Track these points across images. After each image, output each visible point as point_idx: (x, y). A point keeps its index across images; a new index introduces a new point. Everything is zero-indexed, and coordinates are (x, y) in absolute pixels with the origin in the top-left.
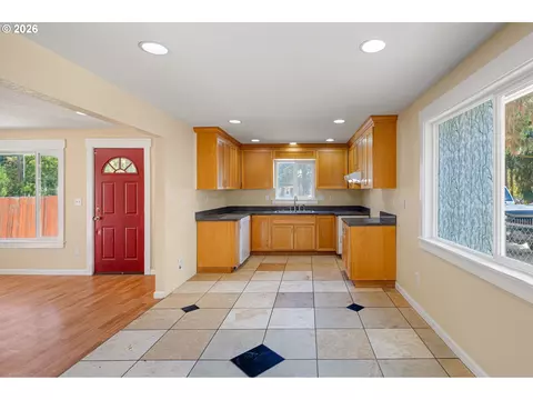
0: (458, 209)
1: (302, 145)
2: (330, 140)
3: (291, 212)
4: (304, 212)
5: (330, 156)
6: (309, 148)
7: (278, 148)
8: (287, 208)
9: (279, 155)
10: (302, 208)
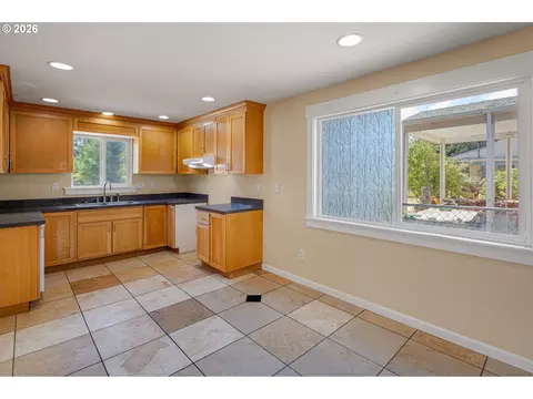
0: (349, 190)
1: (118, 117)
2: (164, 117)
3: (98, 204)
4: (119, 203)
5: (156, 136)
6: (129, 122)
7: (81, 117)
8: (93, 200)
9: (83, 126)
10: (115, 199)
